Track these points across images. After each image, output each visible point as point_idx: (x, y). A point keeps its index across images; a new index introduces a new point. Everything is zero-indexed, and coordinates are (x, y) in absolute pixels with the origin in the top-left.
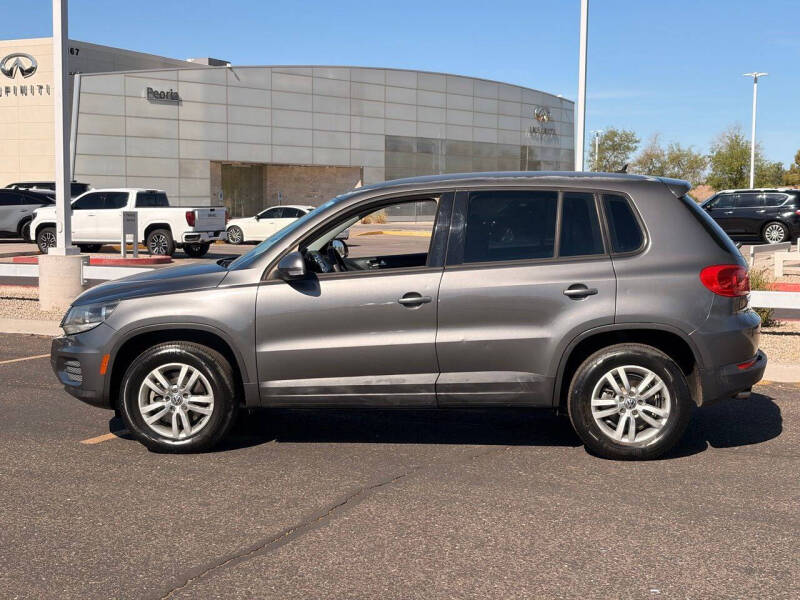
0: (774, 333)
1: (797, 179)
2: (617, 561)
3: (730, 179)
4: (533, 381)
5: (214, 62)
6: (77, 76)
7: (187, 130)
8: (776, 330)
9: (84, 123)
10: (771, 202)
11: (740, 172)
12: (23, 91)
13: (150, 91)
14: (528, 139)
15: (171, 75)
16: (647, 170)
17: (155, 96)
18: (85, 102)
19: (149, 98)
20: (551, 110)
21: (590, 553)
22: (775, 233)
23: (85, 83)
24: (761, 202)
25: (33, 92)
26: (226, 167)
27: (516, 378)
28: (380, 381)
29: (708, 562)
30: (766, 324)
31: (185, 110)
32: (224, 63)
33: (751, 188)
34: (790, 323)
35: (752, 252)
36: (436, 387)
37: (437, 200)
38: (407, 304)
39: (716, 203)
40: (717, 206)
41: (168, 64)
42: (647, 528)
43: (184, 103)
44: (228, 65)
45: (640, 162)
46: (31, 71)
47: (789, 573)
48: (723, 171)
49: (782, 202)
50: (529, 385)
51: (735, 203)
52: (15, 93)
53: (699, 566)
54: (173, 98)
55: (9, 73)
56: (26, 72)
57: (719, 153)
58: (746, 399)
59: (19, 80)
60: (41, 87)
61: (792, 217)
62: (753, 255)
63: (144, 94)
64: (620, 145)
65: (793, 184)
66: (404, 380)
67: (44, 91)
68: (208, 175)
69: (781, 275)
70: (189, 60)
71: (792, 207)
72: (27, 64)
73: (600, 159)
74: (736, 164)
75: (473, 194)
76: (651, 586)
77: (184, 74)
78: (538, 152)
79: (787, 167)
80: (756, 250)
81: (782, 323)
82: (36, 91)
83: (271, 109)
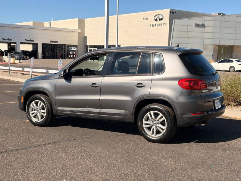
4: (126, 113)
5: (219, 14)
6: (174, 20)
7: (206, 36)
9: (174, 34)
12: (159, 25)
13: (195, 24)
15: (203, 18)
17: (197, 25)
18: (175, 28)
19: (195, 26)
23: (176, 22)
25: (162, 25)
26: (220, 47)
27: (121, 112)
28: (86, 110)
31: (207, 29)
36: (100, 113)
37: (107, 54)
38: (93, 87)
41: (204, 15)
43: (206, 27)
46: (162, 19)
50: (125, 115)
52: (157, 26)
54: (203, 26)
55: (156, 20)
56: (160, 20)
58: (203, 126)
59: (159, 22)
60: (164, 24)
63: (194, 25)
66: (92, 110)
67: (165, 25)
68: (213, 49)
70: (212, 14)
72: (161, 17)
75: (117, 53)
77: (207, 18)
82: (163, 25)
83: (235, 28)
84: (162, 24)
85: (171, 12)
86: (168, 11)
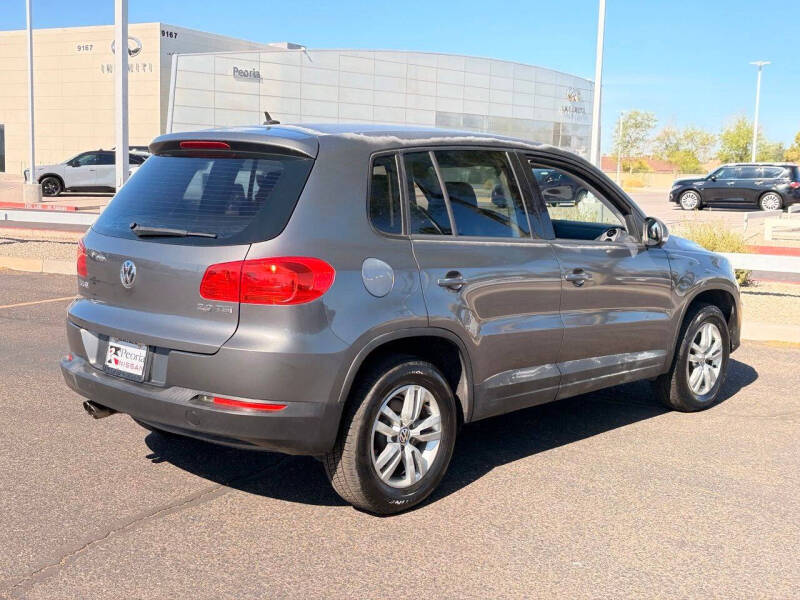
0: (751, 293)
1: (796, 156)
2: (547, 527)
3: (737, 155)
5: (291, 46)
6: (174, 56)
8: (753, 289)
9: (178, 97)
10: (768, 175)
11: (745, 149)
13: (235, 70)
14: (561, 117)
15: (254, 56)
16: (664, 146)
17: (240, 74)
18: (180, 79)
19: (235, 76)
20: (582, 92)
21: (521, 517)
22: (770, 202)
23: (181, 62)
24: (760, 176)
25: (138, 70)
29: (641, 532)
30: (745, 284)
31: (264, 86)
32: (299, 47)
33: (753, 162)
34: (767, 284)
35: (746, 218)
39: (720, 174)
40: (721, 177)
41: (251, 48)
42: (587, 490)
43: (264, 80)
44: (303, 49)
45: (658, 139)
46: (136, 51)
47: (722, 548)
48: (731, 148)
49: (778, 175)
51: (736, 175)
53: (630, 536)
54: (256, 76)
56: (132, 53)
57: (728, 133)
60: (145, 66)
61: (787, 188)
62: (746, 221)
63: (231, 72)
64: (642, 123)
65: (792, 161)
67: (147, 68)
69: (770, 239)
70: (271, 44)
71: (788, 179)
72: (133, 46)
73: (624, 136)
74: (742, 143)
76: (575, 557)
77: (265, 56)
78: (570, 128)
79: (787, 147)
80: (749, 217)
81: (762, 283)
82: (141, 68)
83: (339, 86)
84: (138, 66)
85: (163, 33)
86: (156, 27)
